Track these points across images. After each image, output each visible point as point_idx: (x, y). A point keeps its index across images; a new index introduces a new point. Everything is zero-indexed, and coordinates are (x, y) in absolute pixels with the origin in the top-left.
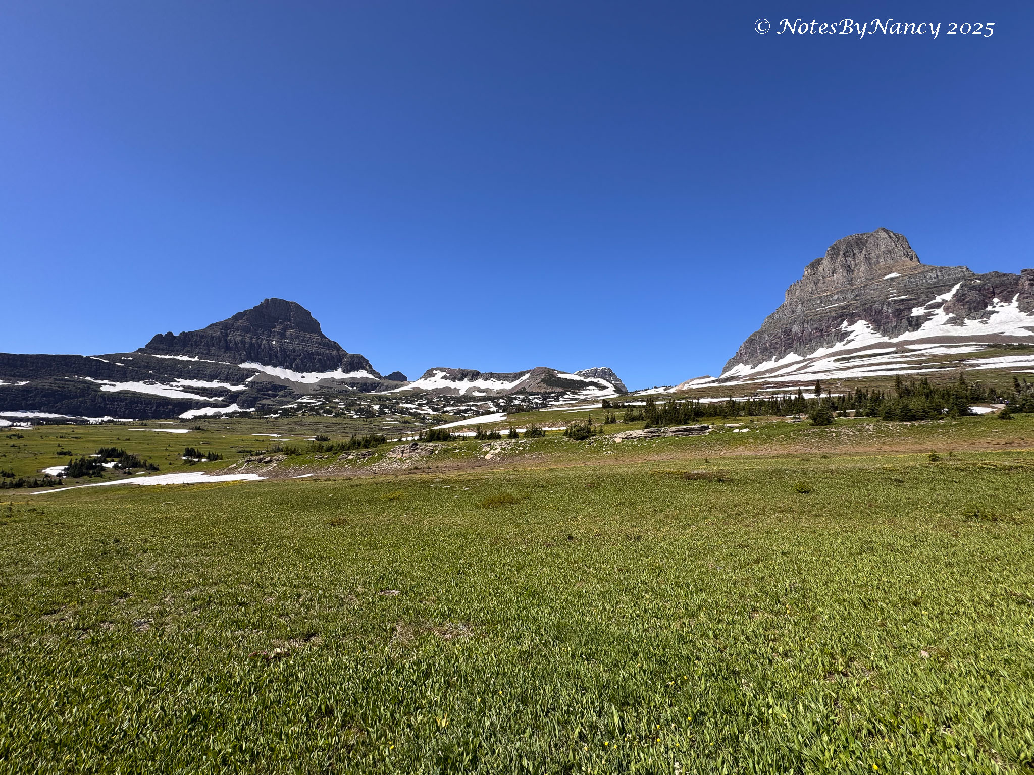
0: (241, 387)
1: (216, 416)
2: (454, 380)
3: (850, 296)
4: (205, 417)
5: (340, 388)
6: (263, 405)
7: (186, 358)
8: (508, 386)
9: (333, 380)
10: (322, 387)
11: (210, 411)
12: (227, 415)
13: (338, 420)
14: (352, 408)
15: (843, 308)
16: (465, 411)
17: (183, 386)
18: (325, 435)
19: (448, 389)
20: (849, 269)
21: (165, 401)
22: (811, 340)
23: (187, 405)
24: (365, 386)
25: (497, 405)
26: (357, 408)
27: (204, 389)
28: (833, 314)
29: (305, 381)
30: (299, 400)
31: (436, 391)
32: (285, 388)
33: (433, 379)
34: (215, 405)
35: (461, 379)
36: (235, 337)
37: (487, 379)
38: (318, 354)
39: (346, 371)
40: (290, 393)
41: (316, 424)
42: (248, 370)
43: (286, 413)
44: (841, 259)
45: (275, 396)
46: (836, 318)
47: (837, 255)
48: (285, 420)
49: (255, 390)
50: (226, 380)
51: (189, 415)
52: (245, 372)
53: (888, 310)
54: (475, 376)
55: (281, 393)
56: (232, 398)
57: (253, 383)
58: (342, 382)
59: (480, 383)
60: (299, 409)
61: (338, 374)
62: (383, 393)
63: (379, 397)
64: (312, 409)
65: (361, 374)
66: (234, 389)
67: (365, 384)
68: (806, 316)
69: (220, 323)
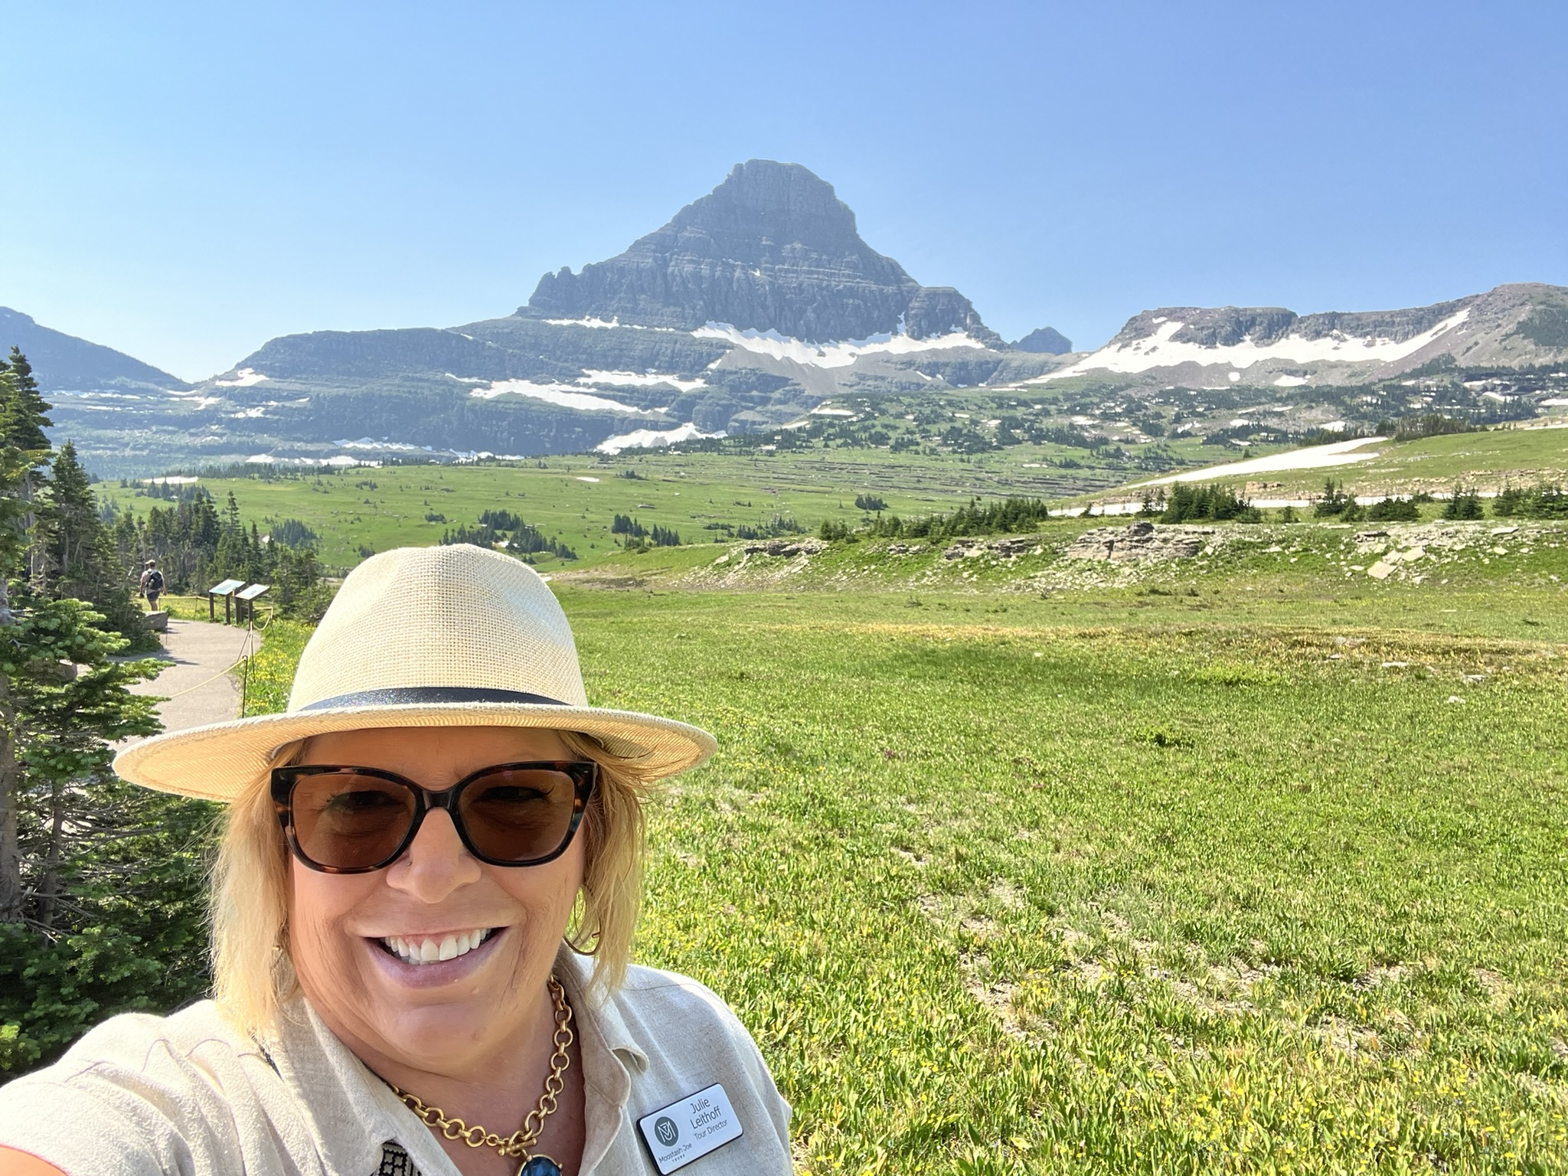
0: (699, 384)
1: (659, 450)
2: (1210, 341)
4: (640, 451)
5: (903, 377)
6: (743, 423)
7: (596, 323)
8: (1390, 352)
9: (887, 359)
10: (863, 378)
11: (644, 438)
12: (677, 446)
13: (903, 458)
14: (933, 428)
16: (1243, 432)
17: (596, 385)
18: (875, 494)
19: (1190, 367)
21: (569, 418)
23: (605, 425)
24: (965, 372)
25: (1351, 413)
26: (944, 427)
27: (632, 390)
29: (825, 363)
30: (815, 411)
31: (1154, 375)
32: (783, 381)
33: (1147, 343)
34: (654, 426)
35: (1233, 339)
36: (683, 266)
37: (1318, 335)
38: (852, 292)
39: (918, 335)
40: (796, 394)
41: (855, 469)
42: (709, 342)
43: (789, 441)
45: (765, 401)
48: (788, 457)
49: (725, 389)
50: (670, 368)
51: (611, 446)
52: (705, 349)
54: (1278, 324)
55: (777, 395)
56: (685, 409)
57: (722, 373)
58: (908, 362)
59: (1294, 348)
60: (815, 432)
61: (900, 345)
62: (1011, 388)
63: (1001, 402)
64: (844, 433)
65: (957, 340)
66: (686, 387)
67: (964, 365)
69: (652, 236)
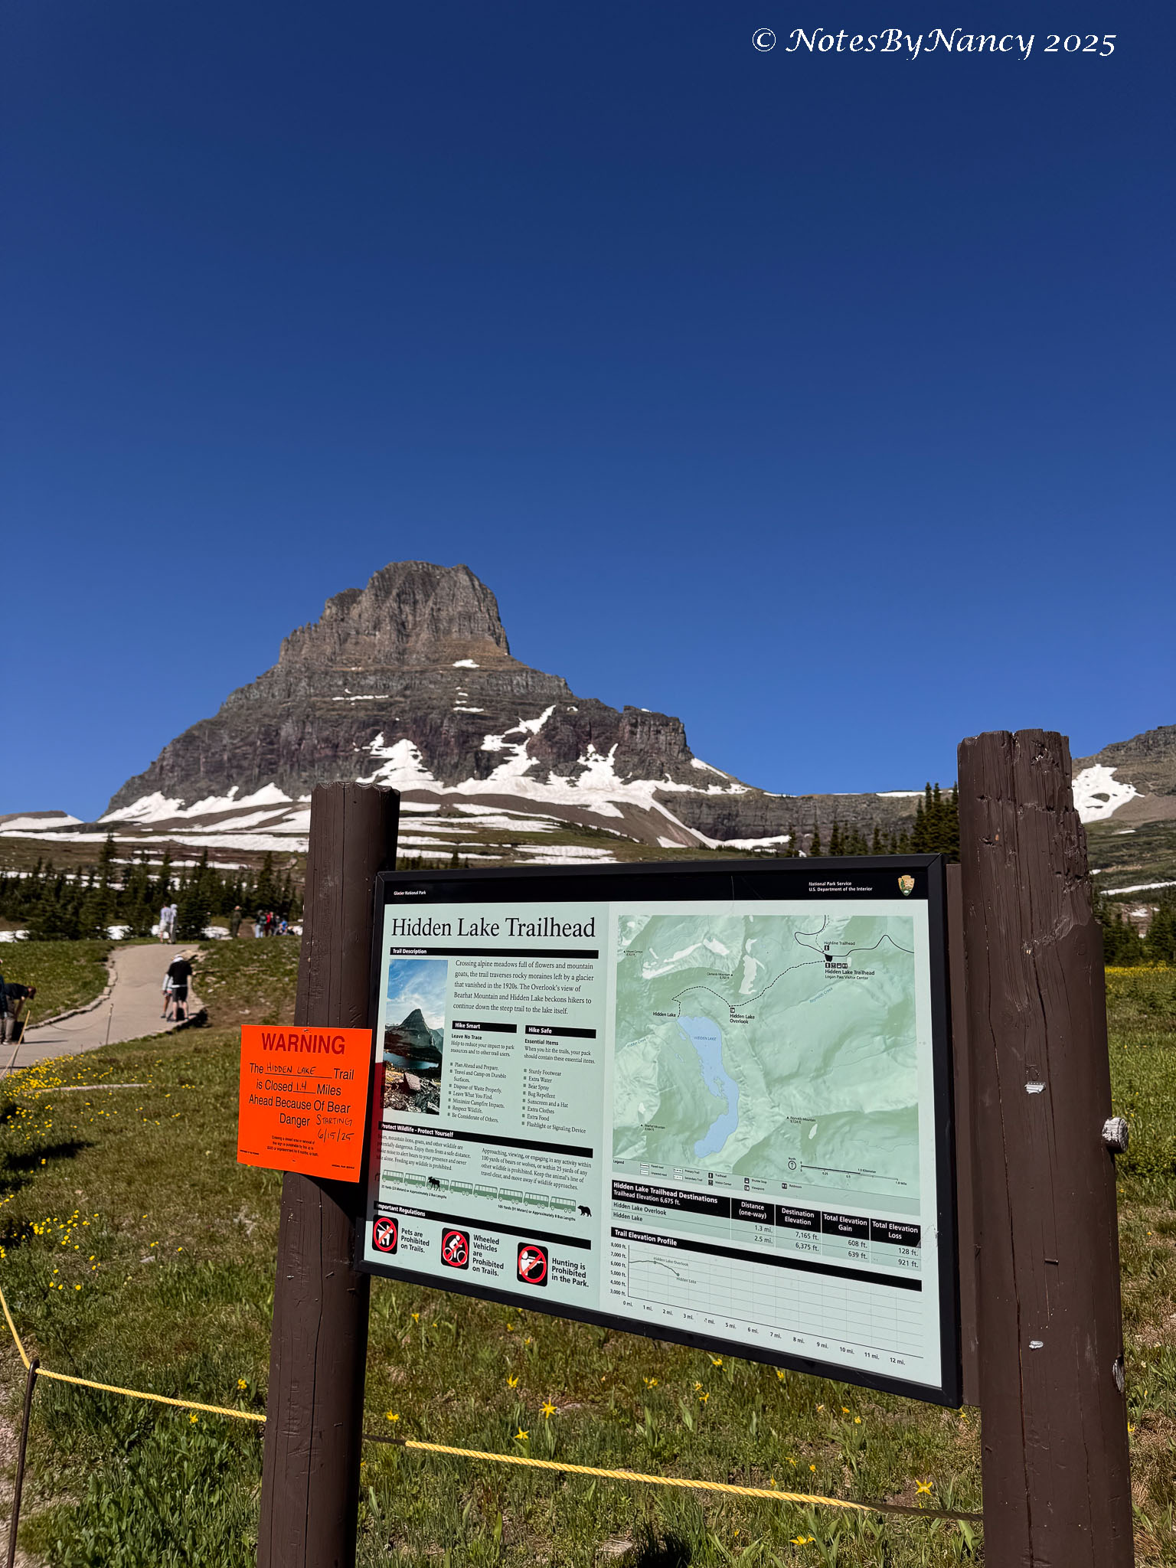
3: (396, 686)
15: (381, 706)
20: (402, 629)
22: (312, 763)
28: (362, 714)
44: (391, 603)
46: (364, 725)
47: (388, 593)
53: (450, 729)
68: (313, 706)
